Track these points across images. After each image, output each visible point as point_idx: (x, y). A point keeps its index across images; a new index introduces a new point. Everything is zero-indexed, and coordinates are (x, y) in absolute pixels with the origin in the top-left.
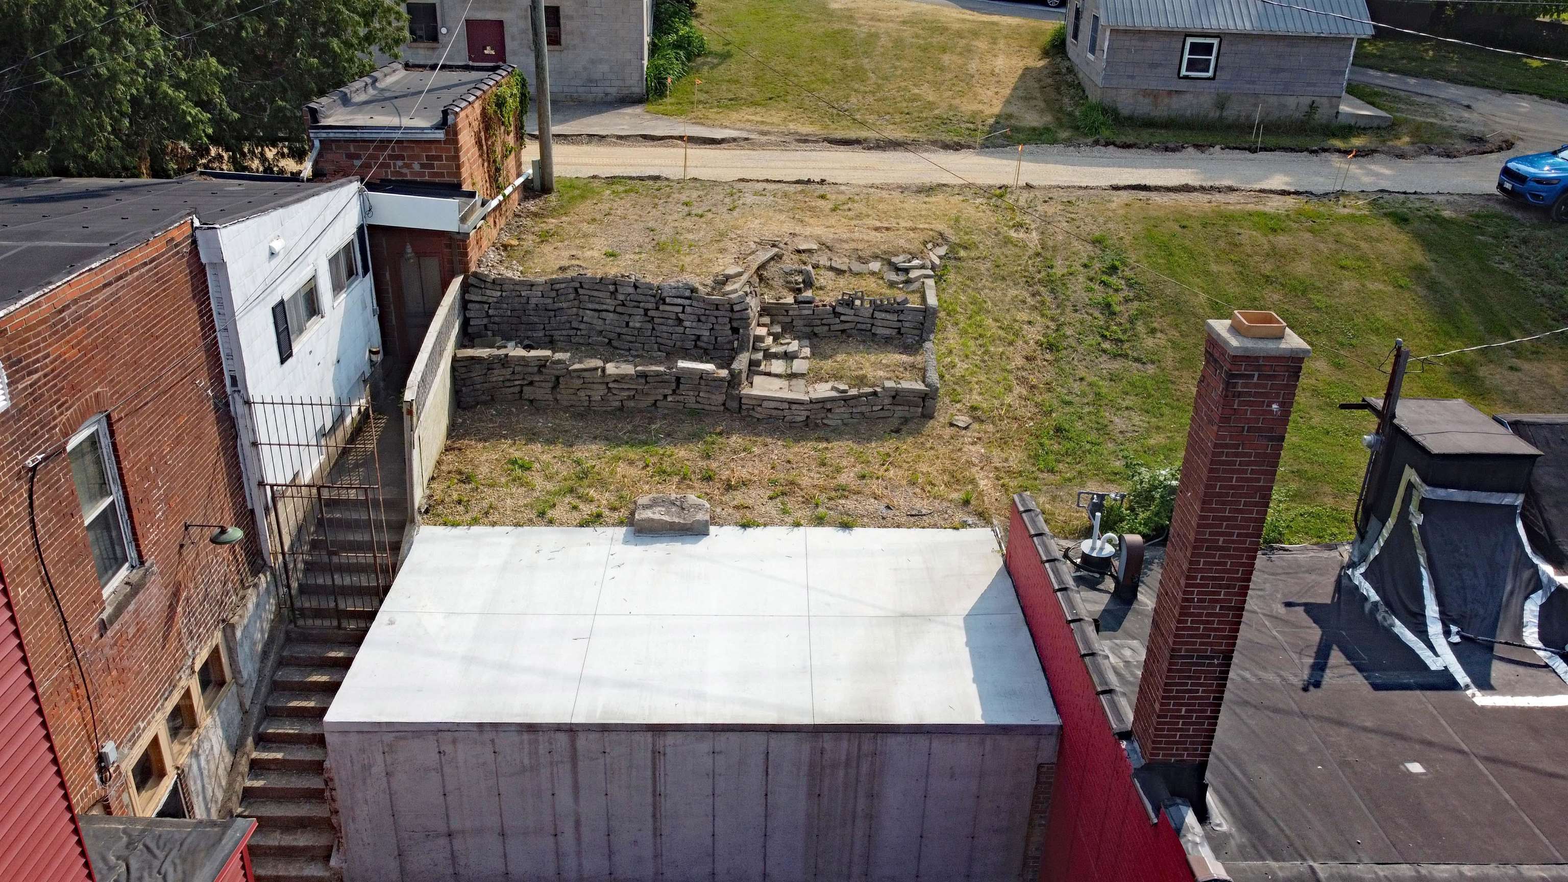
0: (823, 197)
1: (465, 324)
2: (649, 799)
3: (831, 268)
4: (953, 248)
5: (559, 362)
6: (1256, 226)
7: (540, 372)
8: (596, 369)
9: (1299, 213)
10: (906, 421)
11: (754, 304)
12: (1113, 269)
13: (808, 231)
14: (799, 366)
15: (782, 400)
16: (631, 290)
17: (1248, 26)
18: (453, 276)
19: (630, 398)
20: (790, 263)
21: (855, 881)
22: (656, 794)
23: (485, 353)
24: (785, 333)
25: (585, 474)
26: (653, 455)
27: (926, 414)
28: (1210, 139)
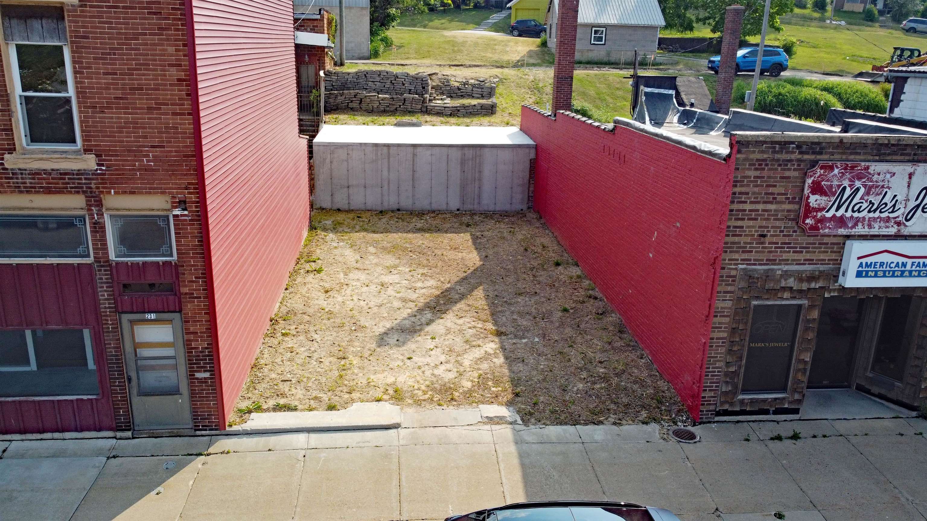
2: (411, 173)
5: (362, 93)
8: (375, 96)
10: (487, 114)
11: (430, 82)
14: (446, 101)
15: (442, 107)
16: (386, 74)
17: (616, 22)
19: (388, 106)
20: (440, 76)
21: (475, 206)
22: (414, 171)
23: (335, 92)
24: (440, 94)
25: (376, 120)
26: (399, 118)
27: (493, 113)
28: (604, 66)
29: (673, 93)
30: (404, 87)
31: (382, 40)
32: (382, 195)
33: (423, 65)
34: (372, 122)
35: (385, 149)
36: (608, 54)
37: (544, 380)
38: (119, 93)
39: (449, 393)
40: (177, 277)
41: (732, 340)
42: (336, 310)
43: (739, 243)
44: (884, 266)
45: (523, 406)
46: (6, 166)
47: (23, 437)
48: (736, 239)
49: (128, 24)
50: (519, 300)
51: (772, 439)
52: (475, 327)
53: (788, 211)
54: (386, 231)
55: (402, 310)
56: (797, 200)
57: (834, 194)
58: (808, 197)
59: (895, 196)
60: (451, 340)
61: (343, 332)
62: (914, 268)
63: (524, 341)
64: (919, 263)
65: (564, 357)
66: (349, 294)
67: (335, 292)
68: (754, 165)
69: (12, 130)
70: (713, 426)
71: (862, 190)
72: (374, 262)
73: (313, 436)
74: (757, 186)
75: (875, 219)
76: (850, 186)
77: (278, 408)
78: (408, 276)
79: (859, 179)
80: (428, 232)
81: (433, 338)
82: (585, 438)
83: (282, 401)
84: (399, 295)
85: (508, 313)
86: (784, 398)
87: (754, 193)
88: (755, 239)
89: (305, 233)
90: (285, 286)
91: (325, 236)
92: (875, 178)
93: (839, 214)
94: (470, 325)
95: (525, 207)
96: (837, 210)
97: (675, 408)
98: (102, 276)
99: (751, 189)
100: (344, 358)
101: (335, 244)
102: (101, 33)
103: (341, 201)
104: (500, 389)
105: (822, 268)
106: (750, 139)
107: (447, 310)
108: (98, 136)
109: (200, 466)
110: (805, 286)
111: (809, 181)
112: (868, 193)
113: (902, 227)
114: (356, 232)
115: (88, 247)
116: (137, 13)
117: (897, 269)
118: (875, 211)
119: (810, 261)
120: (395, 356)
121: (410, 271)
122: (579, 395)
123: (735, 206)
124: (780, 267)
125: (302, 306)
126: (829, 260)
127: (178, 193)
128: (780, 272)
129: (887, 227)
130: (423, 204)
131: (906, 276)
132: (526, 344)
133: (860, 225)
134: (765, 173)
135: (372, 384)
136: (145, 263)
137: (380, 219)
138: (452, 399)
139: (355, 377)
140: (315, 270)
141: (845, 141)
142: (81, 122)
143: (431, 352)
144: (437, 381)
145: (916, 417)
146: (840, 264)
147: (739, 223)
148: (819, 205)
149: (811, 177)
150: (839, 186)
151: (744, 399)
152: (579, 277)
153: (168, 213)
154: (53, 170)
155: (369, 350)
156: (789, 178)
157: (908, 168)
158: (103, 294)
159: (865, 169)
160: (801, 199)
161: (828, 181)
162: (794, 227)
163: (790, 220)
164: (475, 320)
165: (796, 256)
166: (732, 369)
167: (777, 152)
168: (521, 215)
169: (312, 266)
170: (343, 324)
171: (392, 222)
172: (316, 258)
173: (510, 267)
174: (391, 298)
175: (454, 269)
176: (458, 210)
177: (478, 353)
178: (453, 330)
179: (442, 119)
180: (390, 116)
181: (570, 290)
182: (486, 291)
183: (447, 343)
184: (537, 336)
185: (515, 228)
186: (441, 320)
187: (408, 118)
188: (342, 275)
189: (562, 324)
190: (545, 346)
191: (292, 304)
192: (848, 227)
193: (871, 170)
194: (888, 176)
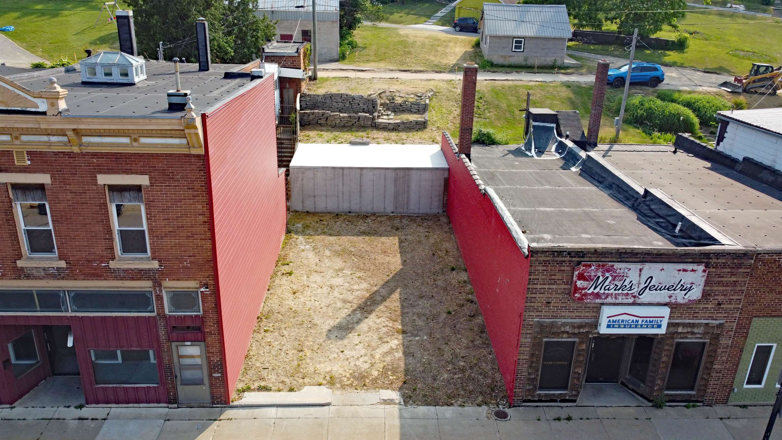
0: (397, 81)
1: (301, 106)
2: (359, 187)
3: (400, 96)
4: (435, 93)
5: (327, 113)
6: (525, 88)
7: (322, 116)
8: (337, 115)
9: (539, 85)
10: (420, 129)
11: (379, 102)
12: (481, 98)
13: (392, 88)
14: (390, 117)
15: (386, 123)
16: (346, 96)
17: (533, 35)
18: (297, 93)
19: (346, 123)
20: (388, 94)
21: (405, 210)
22: (361, 186)
23: (308, 111)
24: (387, 110)
25: (337, 137)
26: (354, 134)
27: (425, 127)
28: (521, 70)
29: (554, 125)
30: (359, 107)
31: (349, 44)
32: (338, 204)
33: (378, 70)
34: (334, 139)
35: (341, 170)
36: (526, 60)
37: (424, 371)
38: (171, 229)
39: (363, 380)
40: (203, 323)
41: (531, 360)
42: (299, 310)
43: (534, 306)
44: (624, 322)
45: (407, 391)
46: (110, 267)
47: (117, 405)
48: (532, 304)
49: (176, 194)
50: (420, 303)
51: (554, 420)
52: (387, 326)
53: (564, 289)
54: (339, 234)
55: (342, 310)
56: (569, 283)
57: (592, 280)
58: (576, 282)
59: (631, 281)
60: (370, 337)
61: (303, 329)
62: (643, 323)
63: (417, 338)
64: (647, 320)
65: (440, 353)
66: (309, 295)
67: (300, 293)
68: (542, 263)
69: (113, 248)
70: (521, 408)
71: (610, 278)
72: (328, 265)
73: (280, 409)
74: (544, 275)
75: (619, 294)
76: (602, 275)
77: (261, 389)
78: (349, 279)
79: (608, 271)
80: (367, 235)
81: (359, 335)
82: (440, 416)
83: (263, 384)
84: (341, 297)
85: (410, 314)
86: (566, 394)
87: (542, 279)
88: (544, 304)
89: (283, 237)
90: (268, 287)
91: (297, 239)
92: (618, 271)
93: (596, 291)
94: (384, 324)
95: (440, 211)
96: (595, 289)
97: (501, 395)
98: (161, 323)
99: (540, 277)
100: (302, 351)
101: (303, 247)
102: (162, 199)
103: (309, 206)
104: (395, 377)
105: (587, 321)
106: (538, 250)
107: (371, 311)
108: (160, 251)
109: (216, 428)
110: (576, 331)
111: (576, 273)
112: (614, 280)
113: (637, 298)
114: (318, 235)
115: (153, 307)
116: (181, 189)
117: (632, 323)
118: (619, 290)
119: (580, 317)
120: (333, 349)
121: (351, 274)
122: (443, 383)
123: (530, 286)
124: (560, 320)
125: (277, 307)
126: (591, 316)
127: (203, 280)
128: (560, 323)
129: (627, 299)
130: (367, 208)
131: (638, 328)
132: (418, 341)
133: (610, 297)
134: (549, 268)
135: (317, 371)
136: (185, 316)
137: (335, 222)
138: (364, 385)
139: (307, 366)
140: (288, 273)
141: (598, 251)
142: (151, 244)
143: (356, 347)
144: (357, 370)
145: (652, 406)
146: (599, 319)
147: (534, 296)
148: (583, 286)
149: (577, 270)
150: (595, 276)
151: (540, 394)
152: (465, 282)
153: (198, 290)
154: (135, 269)
155: (318, 344)
156: (564, 270)
157: (639, 266)
158: (162, 332)
159: (611, 266)
160: (572, 282)
161: (588, 273)
162: (568, 298)
163: (565, 294)
164: (388, 319)
165: (570, 314)
166: (532, 377)
167: (556, 257)
168: (436, 219)
169: (286, 269)
170: (303, 322)
171: (344, 225)
172: (289, 261)
173: (420, 271)
174: (336, 299)
175: (381, 273)
176: (392, 213)
177: (386, 348)
178: (372, 328)
179: (386, 134)
180: (348, 131)
181: (456, 293)
182: (400, 294)
183: (367, 339)
184: (426, 335)
185: (430, 232)
186: (366, 320)
187: (361, 134)
188: (305, 277)
189: (445, 324)
190: (430, 343)
191: (271, 303)
192: (602, 299)
193: (615, 267)
194: (626, 270)
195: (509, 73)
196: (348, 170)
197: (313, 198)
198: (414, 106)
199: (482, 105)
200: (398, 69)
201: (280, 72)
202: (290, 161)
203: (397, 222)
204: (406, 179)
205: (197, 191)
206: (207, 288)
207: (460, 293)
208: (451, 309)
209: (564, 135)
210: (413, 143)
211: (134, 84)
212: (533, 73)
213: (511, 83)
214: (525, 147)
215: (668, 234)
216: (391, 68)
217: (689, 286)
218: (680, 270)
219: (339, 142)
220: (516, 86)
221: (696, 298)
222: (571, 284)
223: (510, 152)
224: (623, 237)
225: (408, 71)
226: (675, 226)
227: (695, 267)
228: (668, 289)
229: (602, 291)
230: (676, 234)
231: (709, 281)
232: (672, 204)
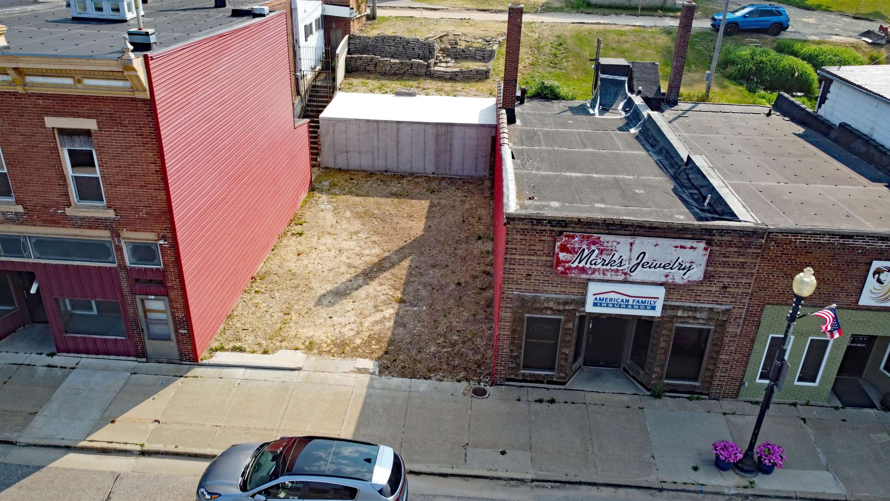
0: (468, 22)
1: (349, 50)
2: (396, 143)
3: (465, 41)
5: (377, 58)
6: (616, 34)
7: (371, 61)
8: (388, 61)
9: (633, 30)
10: (479, 79)
11: (437, 46)
12: (561, 44)
13: (459, 30)
14: (449, 65)
15: (443, 72)
16: (399, 39)
18: (346, 34)
19: (398, 70)
20: (451, 37)
21: (447, 171)
23: (355, 56)
24: (447, 56)
25: (383, 85)
26: (403, 83)
27: (487, 78)
28: (622, 12)
29: (626, 79)
30: (414, 52)
32: (373, 159)
33: (453, 9)
34: (379, 88)
35: (375, 124)
37: (411, 343)
38: (124, 177)
39: (343, 347)
40: (164, 277)
41: (513, 336)
42: (298, 272)
43: (513, 278)
44: (613, 301)
45: (386, 362)
46: (67, 214)
47: (88, 356)
48: (511, 276)
49: (125, 140)
50: (431, 272)
51: (536, 401)
52: (387, 294)
53: (546, 261)
54: (366, 195)
55: (344, 275)
56: (551, 254)
57: (576, 253)
58: (558, 254)
59: (621, 256)
60: (365, 304)
61: (296, 292)
62: (635, 303)
63: (415, 309)
64: (638, 301)
65: (435, 325)
66: (314, 258)
67: (305, 255)
68: (520, 232)
69: (68, 195)
70: (503, 387)
71: (597, 252)
72: (344, 227)
73: (249, 371)
74: (522, 245)
75: (607, 270)
76: (588, 248)
77: (235, 349)
78: (362, 243)
79: (594, 244)
80: (398, 197)
81: (354, 302)
82: (413, 389)
83: (238, 344)
84: (347, 261)
85: (416, 283)
86: (553, 375)
87: (521, 249)
88: (524, 277)
89: (304, 195)
90: (273, 247)
91: (319, 198)
92: (606, 244)
93: (581, 265)
94: (385, 292)
95: (487, 174)
96: (579, 262)
97: (487, 372)
98: (123, 275)
99: (519, 246)
100: (288, 314)
101: (323, 207)
102: (111, 145)
103: (341, 163)
104: (378, 347)
105: (572, 297)
106: (515, 217)
107: (375, 277)
108: (114, 200)
109: (180, 384)
110: (561, 308)
111: (558, 244)
112: (601, 253)
113: (628, 276)
114: (344, 195)
115: (114, 257)
116: (130, 135)
117: (622, 303)
118: (607, 265)
119: (564, 293)
120: (322, 315)
121: (366, 238)
122: (428, 356)
123: (508, 256)
124: (543, 295)
125: (276, 267)
126: (577, 293)
127: (160, 232)
128: (544, 298)
129: (617, 275)
130: (405, 167)
131: (629, 308)
132: (415, 311)
133: (597, 273)
134: (528, 238)
135: (298, 336)
136: (145, 269)
137: (367, 181)
138: (343, 352)
139: (289, 329)
140: (298, 234)
141: (582, 220)
142: (105, 192)
143: (347, 313)
144: (340, 338)
145: (650, 395)
146: (586, 296)
147: (512, 267)
148: (566, 259)
149: (559, 241)
150: (580, 248)
151: (524, 373)
152: (488, 252)
153: (156, 242)
154: (92, 217)
155: (308, 308)
156: (545, 241)
157: (629, 240)
158: (125, 284)
159: (598, 239)
160: (554, 254)
161: (571, 244)
162: (550, 271)
163: (547, 266)
164: (390, 287)
165: (554, 289)
166: (515, 354)
167: (536, 225)
168: (480, 183)
169: (298, 229)
170: (299, 285)
171: (375, 185)
172: (303, 220)
173: (442, 239)
174: (341, 263)
175: (399, 238)
176: (433, 173)
177: (379, 316)
178: (371, 295)
179: (440, 84)
180: (398, 79)
181: (474, 264)
182: (412, 261)
183: (361, 306)
184: (426, 306)
185: (468, 197)
186: (367, 286)
187: (411, 83)
188: (316, 238)
189: (450, 295)
190: (427, 314)
191: (271, 264)
192: (588, 274)
193: (602, 239)
194: (615, 244)
195: (607, 15)
196: (383, 123)
197: (345, 154)
198: (478, 52)
199: (560, 52)
200: (477, 8)
201: (323, 10)
202: (321, 112)
203: (434, 185)
204: (449, 137)
205: (146, 138)
206: (165, 241)
207: (479, 264)
208: (462, 281)
209: (636, 90)
210: (468, 95)
211: (125, 21)
212: (636, 15)
213: (601, 27)
214: (591, 104)
215: (697, 208)
216: (468, 7)
217: (688, 265)
218: (677, 247)
219: (383, 91)
220: (606, 31)
221: (697, 279)
222: (553, 256)
223: (572, 109)
224: (642, 208)
225: (488, 10)
226: (705, 198)
227: (694, 243)
228: (664, 267)
229: (588, 266)
230: (704, 208)
231: (713, 261)
232: (709, 174)
